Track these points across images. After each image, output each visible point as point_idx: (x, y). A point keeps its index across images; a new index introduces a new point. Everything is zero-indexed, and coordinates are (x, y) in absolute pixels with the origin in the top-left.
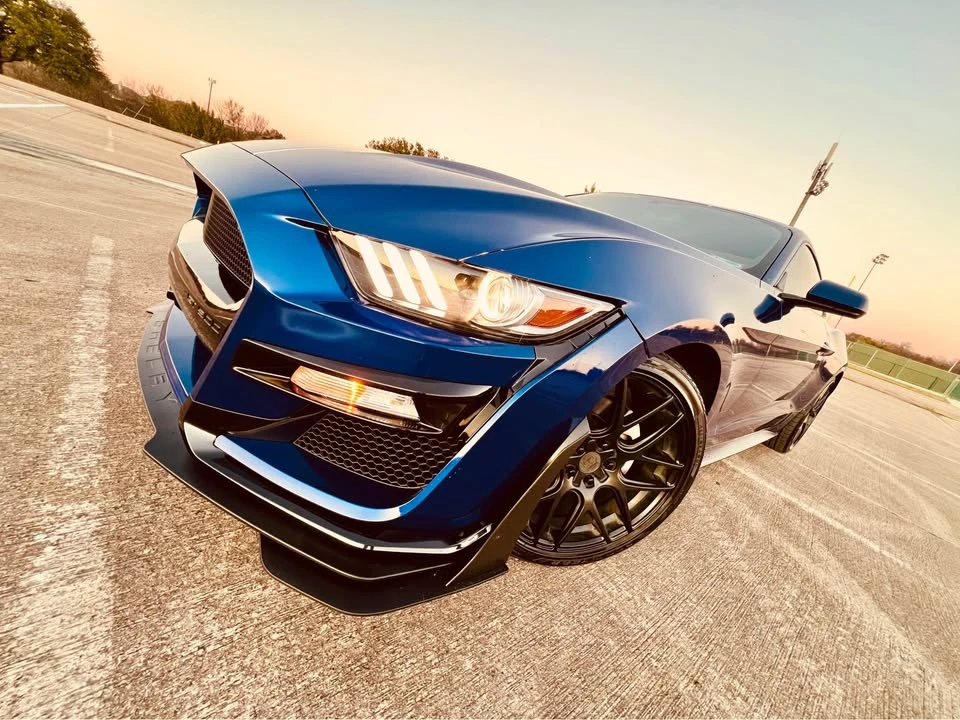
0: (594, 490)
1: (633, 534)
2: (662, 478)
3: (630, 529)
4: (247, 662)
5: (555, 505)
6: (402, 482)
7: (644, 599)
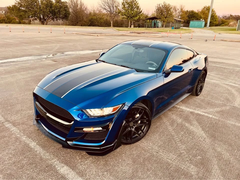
0: (134, 128)
1: (144, 133)
2: (146, 122)
3: (143, 133)
4: (91, 168)
5: (128, 133)
6: (102, 138)
7: (150, 144)
